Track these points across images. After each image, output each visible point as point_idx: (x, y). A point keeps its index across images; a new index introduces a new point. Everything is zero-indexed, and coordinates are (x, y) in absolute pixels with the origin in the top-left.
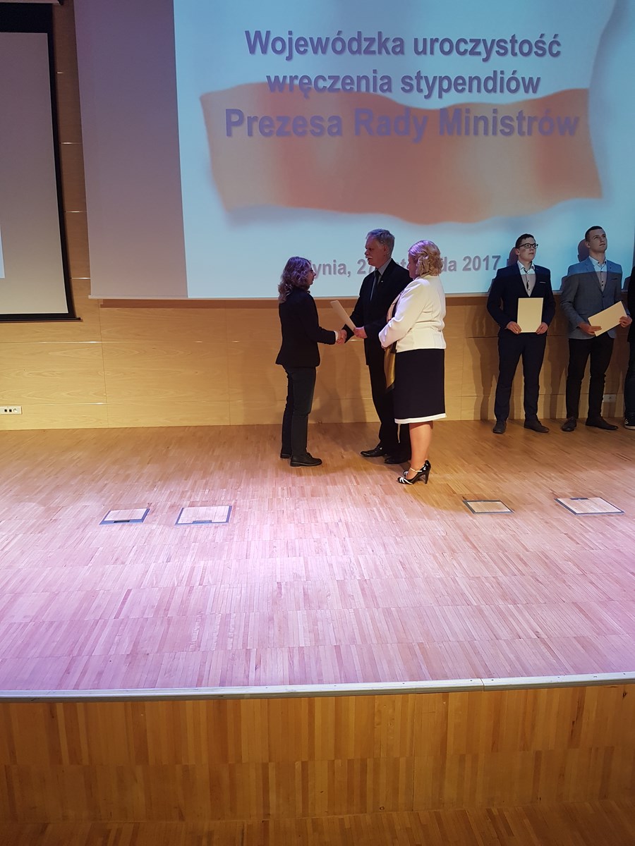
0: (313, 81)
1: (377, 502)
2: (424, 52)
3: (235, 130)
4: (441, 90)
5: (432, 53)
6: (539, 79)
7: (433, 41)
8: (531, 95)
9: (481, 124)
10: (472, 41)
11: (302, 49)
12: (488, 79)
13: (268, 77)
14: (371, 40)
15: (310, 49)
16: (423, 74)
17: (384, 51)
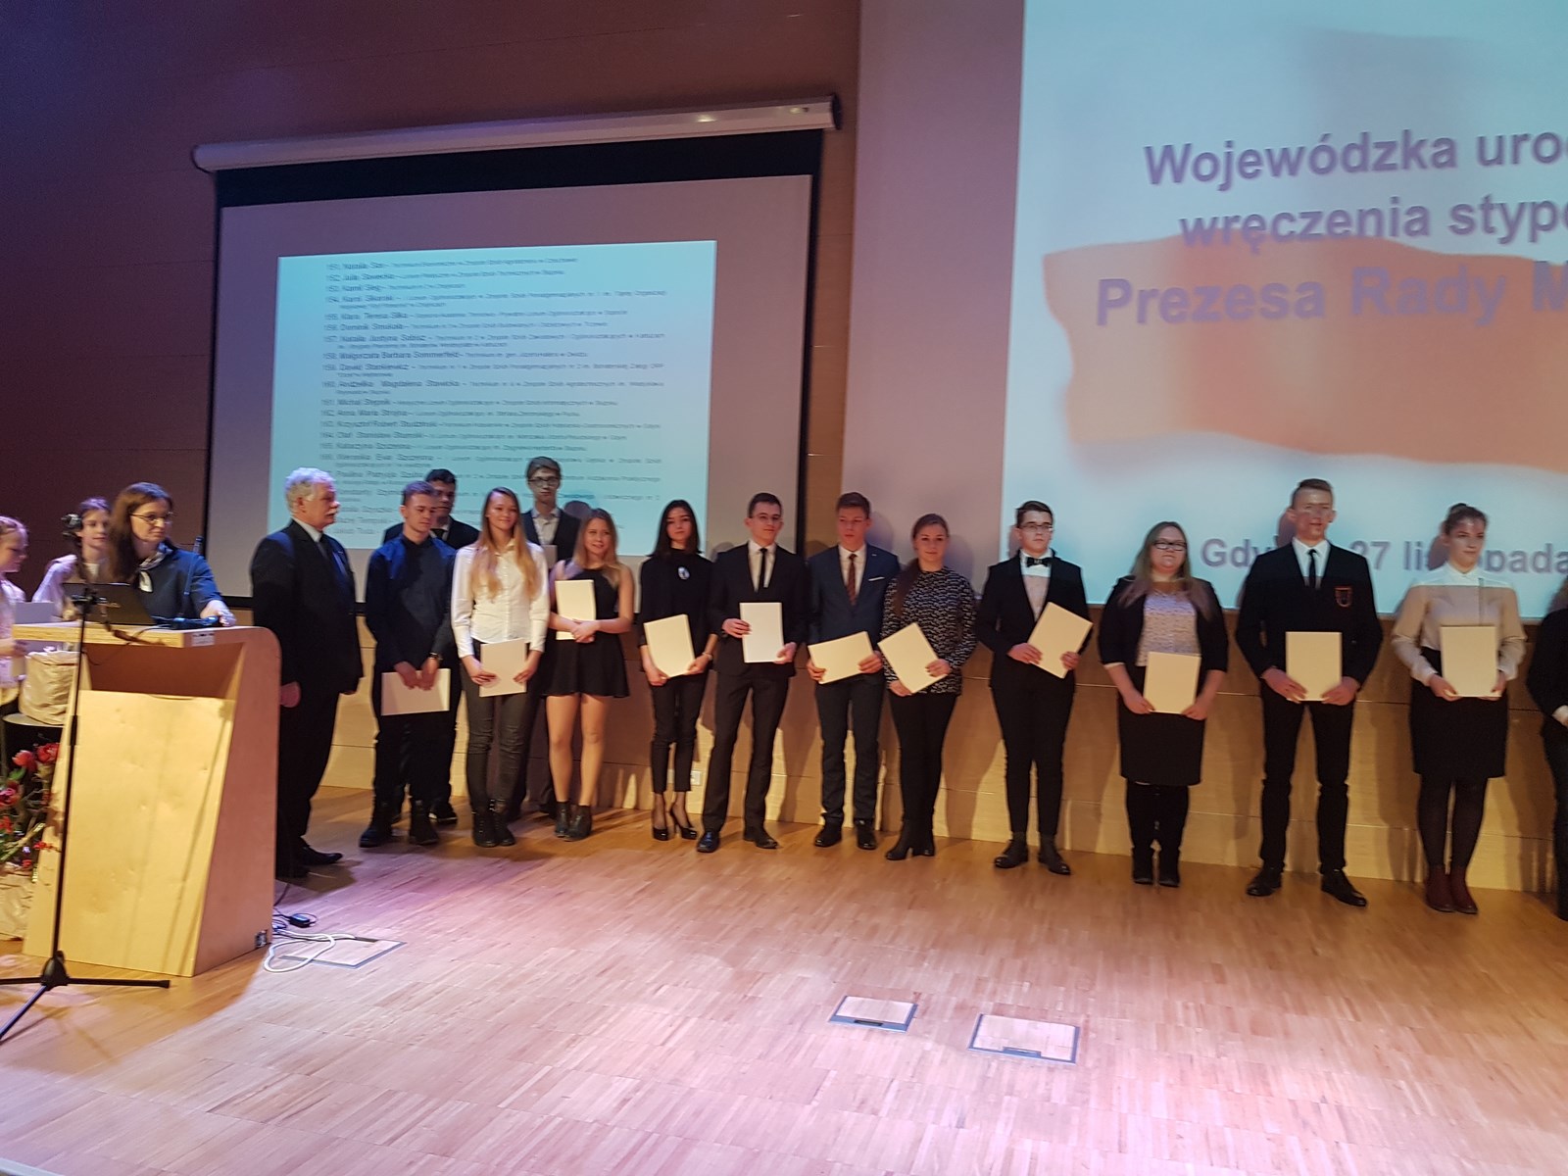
0: (1269, 223)
1: (1407, 1068)
2: (1499, 160)
3: (1112, 313)
5: (1516, 161)
7: (1518, 140)
11: (1250, 170)
13: (1183, 221)
14: (1389, 147)
15: (1266, 168)
16: (1496, 200)
17: (1414, 163)
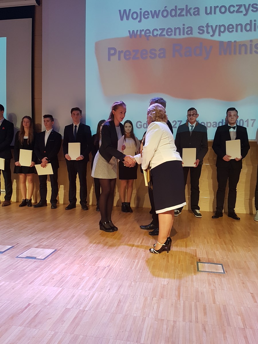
0: (151, 32)
2: (211, 13)
3: (112, 57)
4: (220, 31)
5: (215, 13)
7: (215, 8)
9: (243, 48)
10: (237, 6)
11: (146, 16)
12: (246, 25)
13: (129, 31)
14: (182, 10)
16: (210, 25)
17: (188, 14)
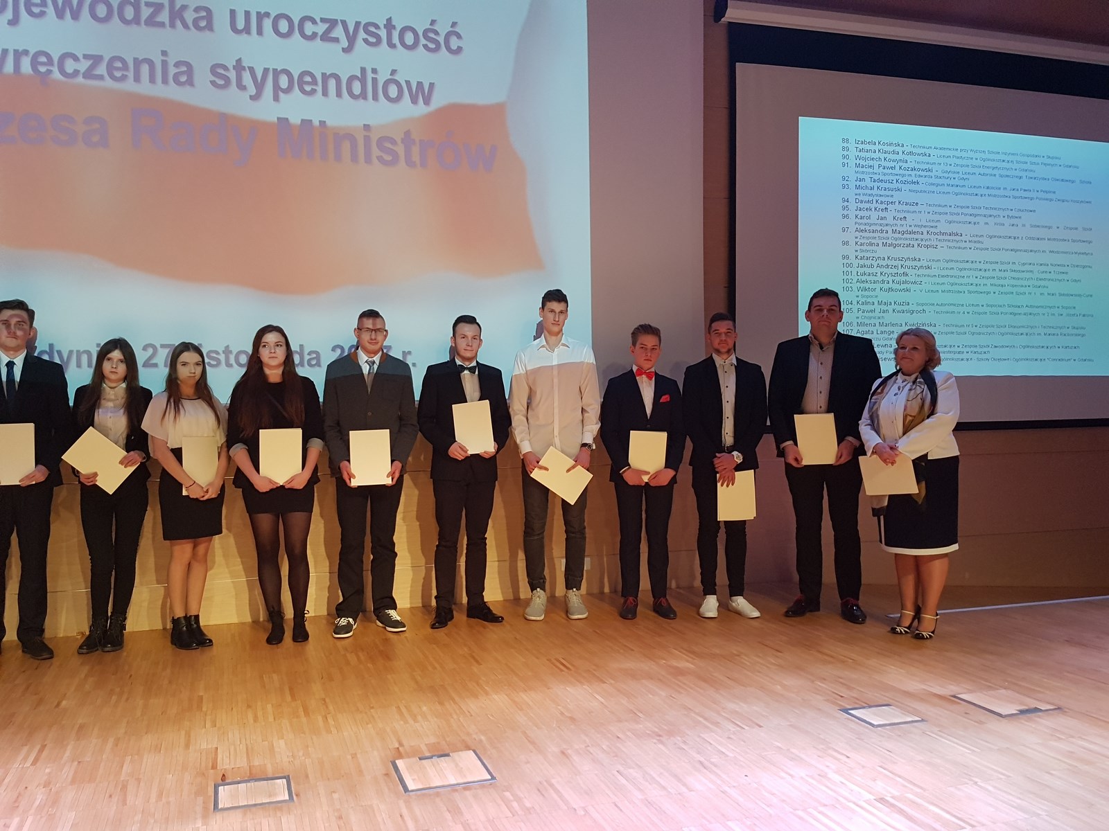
0: (56, 60)
2: (247, 30)
4: (277, 87)
5: (260, 32)
6: (432, 85)
7: (261, 16)
8: (421, 109)
9: (346, 146)
10: (323, 20)
12: (351, 79)
15: (50, 10)
16: (245, 64)
